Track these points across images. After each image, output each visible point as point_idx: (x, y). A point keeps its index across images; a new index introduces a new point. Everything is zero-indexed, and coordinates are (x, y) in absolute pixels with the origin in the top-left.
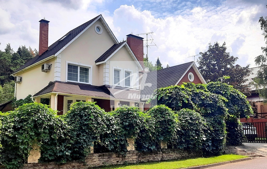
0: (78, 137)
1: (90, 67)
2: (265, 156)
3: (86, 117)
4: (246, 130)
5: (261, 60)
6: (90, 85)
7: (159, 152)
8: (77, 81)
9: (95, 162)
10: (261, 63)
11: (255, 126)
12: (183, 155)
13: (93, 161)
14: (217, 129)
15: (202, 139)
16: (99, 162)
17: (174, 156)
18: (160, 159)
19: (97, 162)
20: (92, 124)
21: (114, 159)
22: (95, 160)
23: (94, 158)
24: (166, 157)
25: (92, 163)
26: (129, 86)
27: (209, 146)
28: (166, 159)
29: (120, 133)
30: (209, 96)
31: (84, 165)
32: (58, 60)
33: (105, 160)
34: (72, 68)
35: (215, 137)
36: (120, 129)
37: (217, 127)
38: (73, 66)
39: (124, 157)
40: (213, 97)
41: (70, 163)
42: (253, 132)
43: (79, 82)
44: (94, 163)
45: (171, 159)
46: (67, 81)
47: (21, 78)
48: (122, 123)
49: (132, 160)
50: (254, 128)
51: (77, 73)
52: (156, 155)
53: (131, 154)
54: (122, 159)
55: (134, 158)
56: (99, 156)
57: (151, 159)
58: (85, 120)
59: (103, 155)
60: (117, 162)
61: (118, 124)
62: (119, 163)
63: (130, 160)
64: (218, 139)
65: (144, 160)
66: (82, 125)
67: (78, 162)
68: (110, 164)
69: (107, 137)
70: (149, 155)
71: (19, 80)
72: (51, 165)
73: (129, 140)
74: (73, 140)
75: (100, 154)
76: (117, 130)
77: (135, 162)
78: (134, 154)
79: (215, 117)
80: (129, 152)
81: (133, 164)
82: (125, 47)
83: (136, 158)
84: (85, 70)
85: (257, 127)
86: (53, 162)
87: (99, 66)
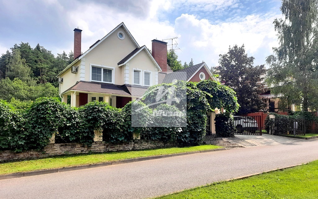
0: (34, 129)
1: (113, 69)
2: (245, 146)
3: (43, 111)
4: (247, 124)
5: (272, 60)
6: (113, 84)
7: (131, 142)
8: (101, 81)
9: (57, 151)
10: (272, 63)
11: (256, 119)
12: (158, 145)
13: (54, 150)
14: (196, 122)
15: (177, 131)
16: (61, 151)
17: (148, 146)
18: (131, 149)
19: (58, 151)
20: (49, 117)
21: (77, 149)
22: (56, 150)
23: (54, 147)
24: (138, 147)
25: (53, 152)
26: (149, 85)
27: (185, 137)
28: (139, 149)
29: (83, 125)
30: (193, 93)
31: (44, 154)
32: (82, 63)
33: (67, 149)
34: (96, 70)
35: (194, 129)
36: (83, 122)
37: (197, 121)
38: (97, 68)
39: (89, 147)
40: (197, 94)
41: (28, 151)
42: (252, 125)
43: (102, 81)
44: (55, 152)
45: (144, 148)
46: (91, 80)
47: (62, 79)
48: (86, 117)
49: (99, 149)
50: (255, 121)
51: (101, 74)
52: (127, 145)
53: (98, 145)
54: (88, 149)
55: (102, 148)
56: (61, 146)
57: (121, 149)
58: (43, 114)
59: (66, 145)
60: (82, 151)
61: (82, 118)
62: (84, 153)
63: (96, 149)
64: (196, 130)
65: (112, 150)
66: (39, 118)
67: (36, 151)
68: (74, 153)
69: (68, 129)
70: (119, 145)
71: (61, 81)
72: (6, 153)
73: (96, 132)
74: (28, 132)
75: (62, 144)
76: (80, 123)
77: (103, 151)
78: (101, 144)
79: (196, 111)
80: (96, 143)
81: (100, 153)
82: (145, 50)
83: (104, 148)
84: (108, 72)
85: (258, 120)
86: (9, 151)
87: (121, 67)
